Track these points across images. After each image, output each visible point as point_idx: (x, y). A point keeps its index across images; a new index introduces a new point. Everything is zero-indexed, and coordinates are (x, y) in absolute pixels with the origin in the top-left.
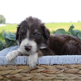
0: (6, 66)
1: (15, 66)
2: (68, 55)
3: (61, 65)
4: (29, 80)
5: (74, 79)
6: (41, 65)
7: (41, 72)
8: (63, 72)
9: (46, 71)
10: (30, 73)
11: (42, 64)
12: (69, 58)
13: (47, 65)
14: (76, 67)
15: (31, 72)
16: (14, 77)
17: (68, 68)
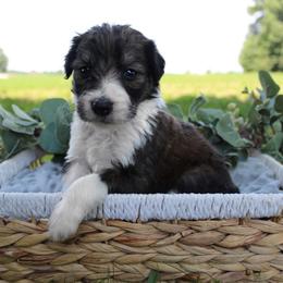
0: (5, 223)
2: (192, 194)
3: (171, 222)
4: (74, 262)
5: (208, 262)
6: (110, 219)
7: (112, 239)
8: (178, 240)
9: (125, 238)
10: (77, 242)
11: (116, 220)
12: (197, 202)
13: (131, 222)
14: (214, 227)
15: (82, 239)
16: (30, 255)
17: (193, 231)
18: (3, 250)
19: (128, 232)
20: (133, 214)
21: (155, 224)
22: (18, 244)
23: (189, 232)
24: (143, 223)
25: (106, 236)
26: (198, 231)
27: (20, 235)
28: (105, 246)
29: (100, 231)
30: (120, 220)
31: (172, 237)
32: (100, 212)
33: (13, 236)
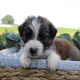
0: (3, 68)
1: (12, 68)
3: (62, 71)
6: (40, 69)
7: (40, 76)
8: (64, 78)
9: (45, 76)
10: (28, 76)
11: (42, 69)
14: (77, 73)
17: (69, 75)
18: (1, 78)
23: (68, 75)
26: (71, 75)
30: (43, 69)
32: (37, 65)
33: (5, 73)
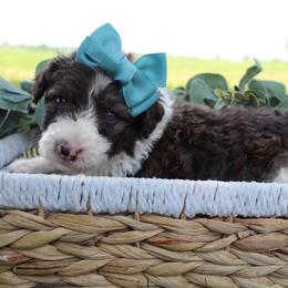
19: (167, 230)
20: (176, 207)
21: (204, 220)
22: (18, 245)
24: (188, 219)
25: (137, 235)
27: (20, 233)
28: (136, 250)
29: (130, 229)
31: (225, 239)
